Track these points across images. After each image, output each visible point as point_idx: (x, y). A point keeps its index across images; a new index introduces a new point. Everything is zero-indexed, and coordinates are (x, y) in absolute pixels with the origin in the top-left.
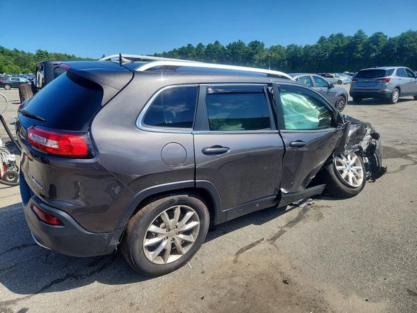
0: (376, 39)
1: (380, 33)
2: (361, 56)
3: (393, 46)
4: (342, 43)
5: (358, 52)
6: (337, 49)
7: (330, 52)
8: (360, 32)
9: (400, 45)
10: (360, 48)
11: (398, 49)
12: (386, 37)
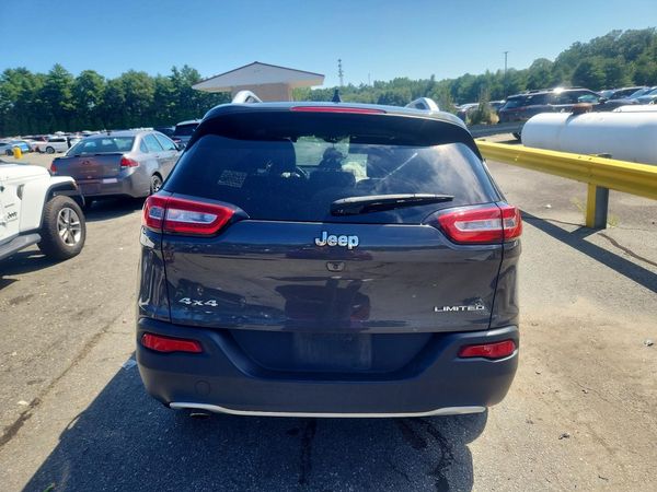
0: (87, 80)
1: (92, 72)
2: (74, 107)
3: (118, 92)
4: (33, 85)
5: (66, 101)
6: (27, 94)
7: (16, 100)
8: (58, 67)
9: (127, 90)
10: (69, 95)
11: (125, 96)
12: (102, 77)
